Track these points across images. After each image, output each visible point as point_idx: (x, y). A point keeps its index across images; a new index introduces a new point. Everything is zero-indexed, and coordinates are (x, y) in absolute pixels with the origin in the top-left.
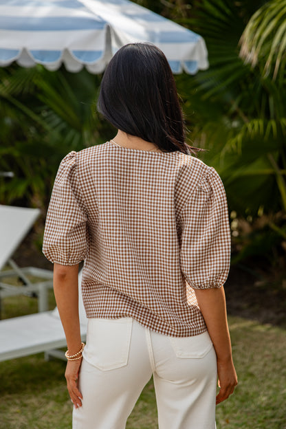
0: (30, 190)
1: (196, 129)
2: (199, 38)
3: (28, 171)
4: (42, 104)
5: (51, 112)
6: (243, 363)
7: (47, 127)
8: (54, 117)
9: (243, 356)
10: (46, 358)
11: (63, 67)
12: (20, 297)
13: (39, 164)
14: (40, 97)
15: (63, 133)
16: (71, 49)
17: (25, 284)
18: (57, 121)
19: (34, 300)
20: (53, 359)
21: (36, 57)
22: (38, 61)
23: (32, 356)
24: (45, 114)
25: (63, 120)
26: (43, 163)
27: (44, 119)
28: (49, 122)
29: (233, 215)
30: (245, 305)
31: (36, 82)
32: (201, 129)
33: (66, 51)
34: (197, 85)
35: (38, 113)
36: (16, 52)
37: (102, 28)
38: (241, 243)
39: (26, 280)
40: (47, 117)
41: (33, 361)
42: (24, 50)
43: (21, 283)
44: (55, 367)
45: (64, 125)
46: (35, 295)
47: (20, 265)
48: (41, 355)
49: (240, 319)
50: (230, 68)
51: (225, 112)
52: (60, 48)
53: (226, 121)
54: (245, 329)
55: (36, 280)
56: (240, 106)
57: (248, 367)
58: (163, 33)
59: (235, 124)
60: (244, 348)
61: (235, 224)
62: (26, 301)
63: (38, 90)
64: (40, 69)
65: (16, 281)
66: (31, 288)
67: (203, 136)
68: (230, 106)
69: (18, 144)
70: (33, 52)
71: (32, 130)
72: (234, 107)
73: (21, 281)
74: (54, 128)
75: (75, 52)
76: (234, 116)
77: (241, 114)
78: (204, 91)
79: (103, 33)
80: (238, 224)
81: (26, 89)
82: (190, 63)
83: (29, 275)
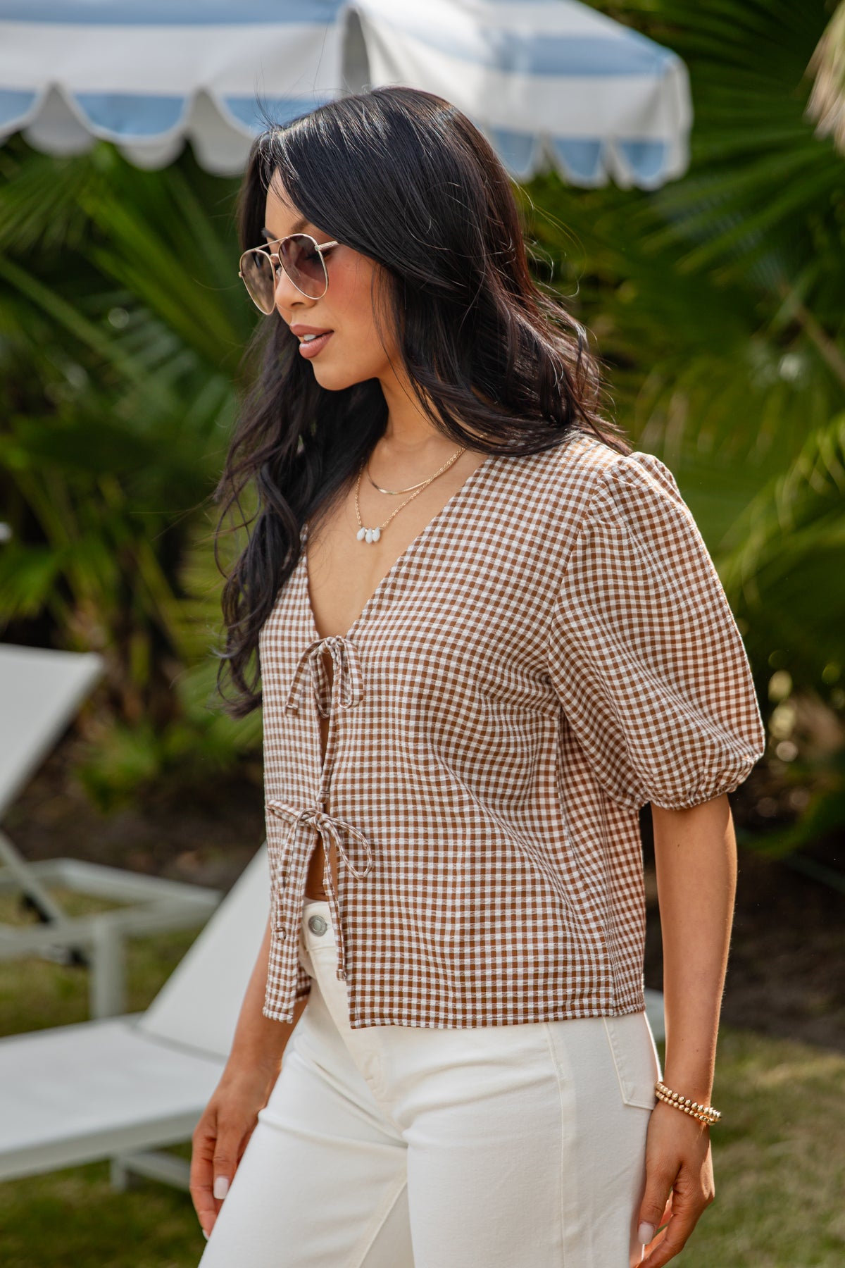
0: (64, 587)
1: (652, 383)
2: (670, 61)
3: (58, 522)
4: (111, 285)
5: (141, 315)
6: (808, 1204)
7: (129, 366)
8: (154, 330)
9: (810, 1180)
10: (118, 1180)
11: (186, 156)
12: (24, 963)
13: (97, 493)
14: (105, 261)
15: (185, 387)
16: (220, 92)
17: (43, 919)
18: (163, 344)
19: (79, 976)
20: (139, 1184)
21: (95, 118)
22: (103, 132)
23: (66, 1173)
24: (118, 320)
25: (186, 344)
26: (112, 491)
27: (116, 335)
28: (135, 350)
29: (780, 685)
30: (815, 1000)
31: (90, 206)
32: (670, 382)
33: (203, 97)
34: (658, 226)
35: (96, 318)
36: (25, 97)
37: (329, 20)
38: (807, 784)
39: (49, 903)
40: (128, 330)
41: (70, 1190)
42: (55, 93)
43: (30, 917)
44: (147, 1211)
45: (186, 361)
46: (78, 959)
47: (28, 853)
48: (97, 1169)
49: (798, 1050)
50: (775, 168)
51: (757, 324)
52: (179, 85)
53: (757, 352)
54: (814, 1085)
55: (82, 904)
56: (810, 302)
57: (826, 1218)
58: (544, 41)
59: (791, 366)
60: (811, 1151)
61: (784, 719)
62: (46, 981)
63: (95, 234)
64: (105, 159)
65: (12, 909)
66: (65, 933)
67: (677, 406)
68: (775, 301)
69: (26, 427)
70: (82, 98)
71: (76, 377)
72: (790, 307)
73: (32, 908)
74: (153, 369)
75: (233, 102)
76: (788, 338)
77: (813, 332)
78: (682, 248)
79: (335, 36)
80: (797, 717)
81: (56, 232)
82: (639, 150)
83: (57, 886)
